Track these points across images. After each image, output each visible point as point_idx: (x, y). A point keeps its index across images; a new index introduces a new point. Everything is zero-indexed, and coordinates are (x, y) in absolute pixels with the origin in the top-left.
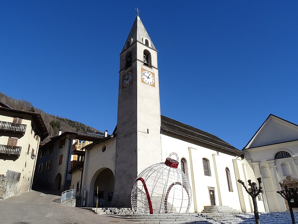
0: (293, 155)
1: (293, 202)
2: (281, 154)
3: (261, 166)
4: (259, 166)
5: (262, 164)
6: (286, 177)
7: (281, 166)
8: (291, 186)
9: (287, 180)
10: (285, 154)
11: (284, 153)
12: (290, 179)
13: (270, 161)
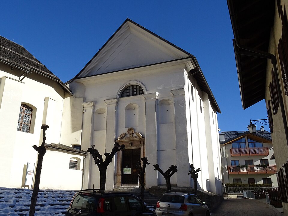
0: (147, 91)
1: (129, 173)
2: (131, 91)
3: (96, 109)
4: (94, 109)
5: (98, 107)
6: (128, 129)
7: (124, 110)
8: (131, 145)
9: (128, 135)
10: (138, 90)
11: (136, 88)
12: (133, 134)
13: (110, 101)
